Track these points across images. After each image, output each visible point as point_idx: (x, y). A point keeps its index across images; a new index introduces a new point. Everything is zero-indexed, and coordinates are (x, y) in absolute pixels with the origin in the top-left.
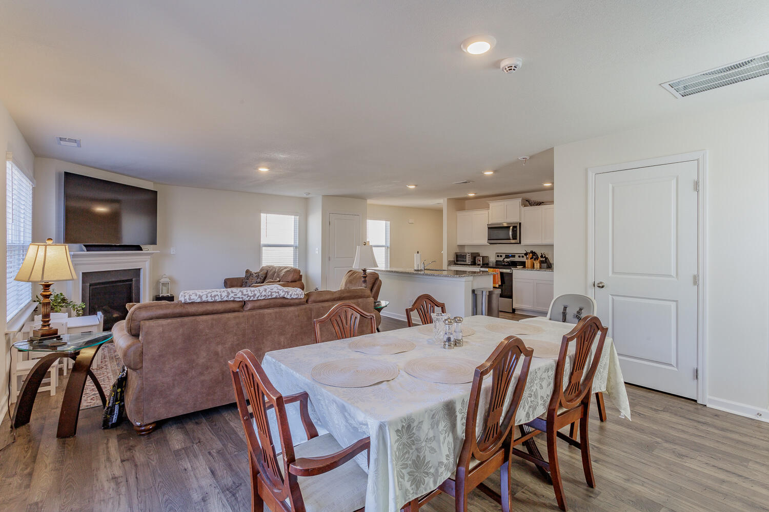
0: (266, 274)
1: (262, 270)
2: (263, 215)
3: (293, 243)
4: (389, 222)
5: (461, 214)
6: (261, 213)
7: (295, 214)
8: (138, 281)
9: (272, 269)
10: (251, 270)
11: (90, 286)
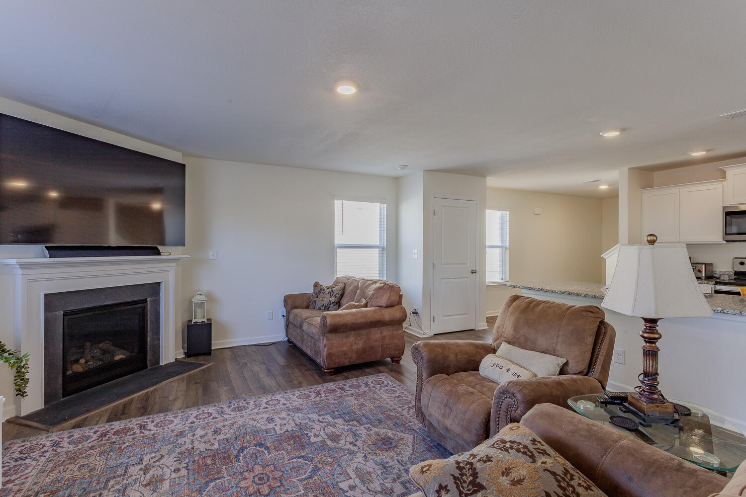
0: (344, 289)
1: (337, 282)
2: (337, 203)
3: (378, 243)
4: (508, 213)
5: (647, 194)
6: (334, 199)
7: (380, 200)
8: (157, 303)
9: (352, 283)
10: (321, 283)
11: (64, 315)
